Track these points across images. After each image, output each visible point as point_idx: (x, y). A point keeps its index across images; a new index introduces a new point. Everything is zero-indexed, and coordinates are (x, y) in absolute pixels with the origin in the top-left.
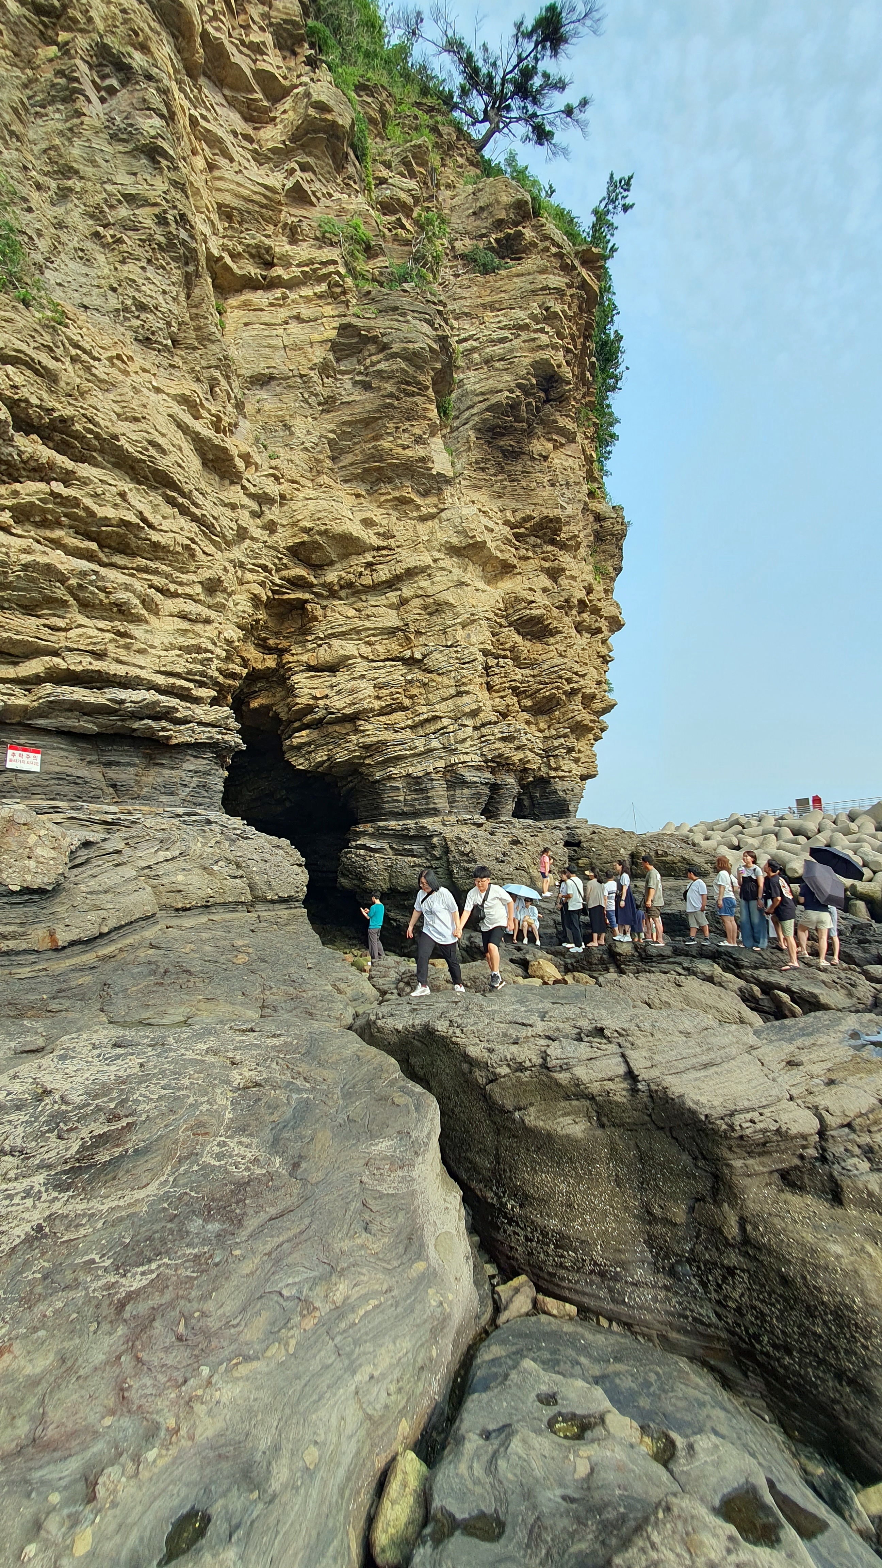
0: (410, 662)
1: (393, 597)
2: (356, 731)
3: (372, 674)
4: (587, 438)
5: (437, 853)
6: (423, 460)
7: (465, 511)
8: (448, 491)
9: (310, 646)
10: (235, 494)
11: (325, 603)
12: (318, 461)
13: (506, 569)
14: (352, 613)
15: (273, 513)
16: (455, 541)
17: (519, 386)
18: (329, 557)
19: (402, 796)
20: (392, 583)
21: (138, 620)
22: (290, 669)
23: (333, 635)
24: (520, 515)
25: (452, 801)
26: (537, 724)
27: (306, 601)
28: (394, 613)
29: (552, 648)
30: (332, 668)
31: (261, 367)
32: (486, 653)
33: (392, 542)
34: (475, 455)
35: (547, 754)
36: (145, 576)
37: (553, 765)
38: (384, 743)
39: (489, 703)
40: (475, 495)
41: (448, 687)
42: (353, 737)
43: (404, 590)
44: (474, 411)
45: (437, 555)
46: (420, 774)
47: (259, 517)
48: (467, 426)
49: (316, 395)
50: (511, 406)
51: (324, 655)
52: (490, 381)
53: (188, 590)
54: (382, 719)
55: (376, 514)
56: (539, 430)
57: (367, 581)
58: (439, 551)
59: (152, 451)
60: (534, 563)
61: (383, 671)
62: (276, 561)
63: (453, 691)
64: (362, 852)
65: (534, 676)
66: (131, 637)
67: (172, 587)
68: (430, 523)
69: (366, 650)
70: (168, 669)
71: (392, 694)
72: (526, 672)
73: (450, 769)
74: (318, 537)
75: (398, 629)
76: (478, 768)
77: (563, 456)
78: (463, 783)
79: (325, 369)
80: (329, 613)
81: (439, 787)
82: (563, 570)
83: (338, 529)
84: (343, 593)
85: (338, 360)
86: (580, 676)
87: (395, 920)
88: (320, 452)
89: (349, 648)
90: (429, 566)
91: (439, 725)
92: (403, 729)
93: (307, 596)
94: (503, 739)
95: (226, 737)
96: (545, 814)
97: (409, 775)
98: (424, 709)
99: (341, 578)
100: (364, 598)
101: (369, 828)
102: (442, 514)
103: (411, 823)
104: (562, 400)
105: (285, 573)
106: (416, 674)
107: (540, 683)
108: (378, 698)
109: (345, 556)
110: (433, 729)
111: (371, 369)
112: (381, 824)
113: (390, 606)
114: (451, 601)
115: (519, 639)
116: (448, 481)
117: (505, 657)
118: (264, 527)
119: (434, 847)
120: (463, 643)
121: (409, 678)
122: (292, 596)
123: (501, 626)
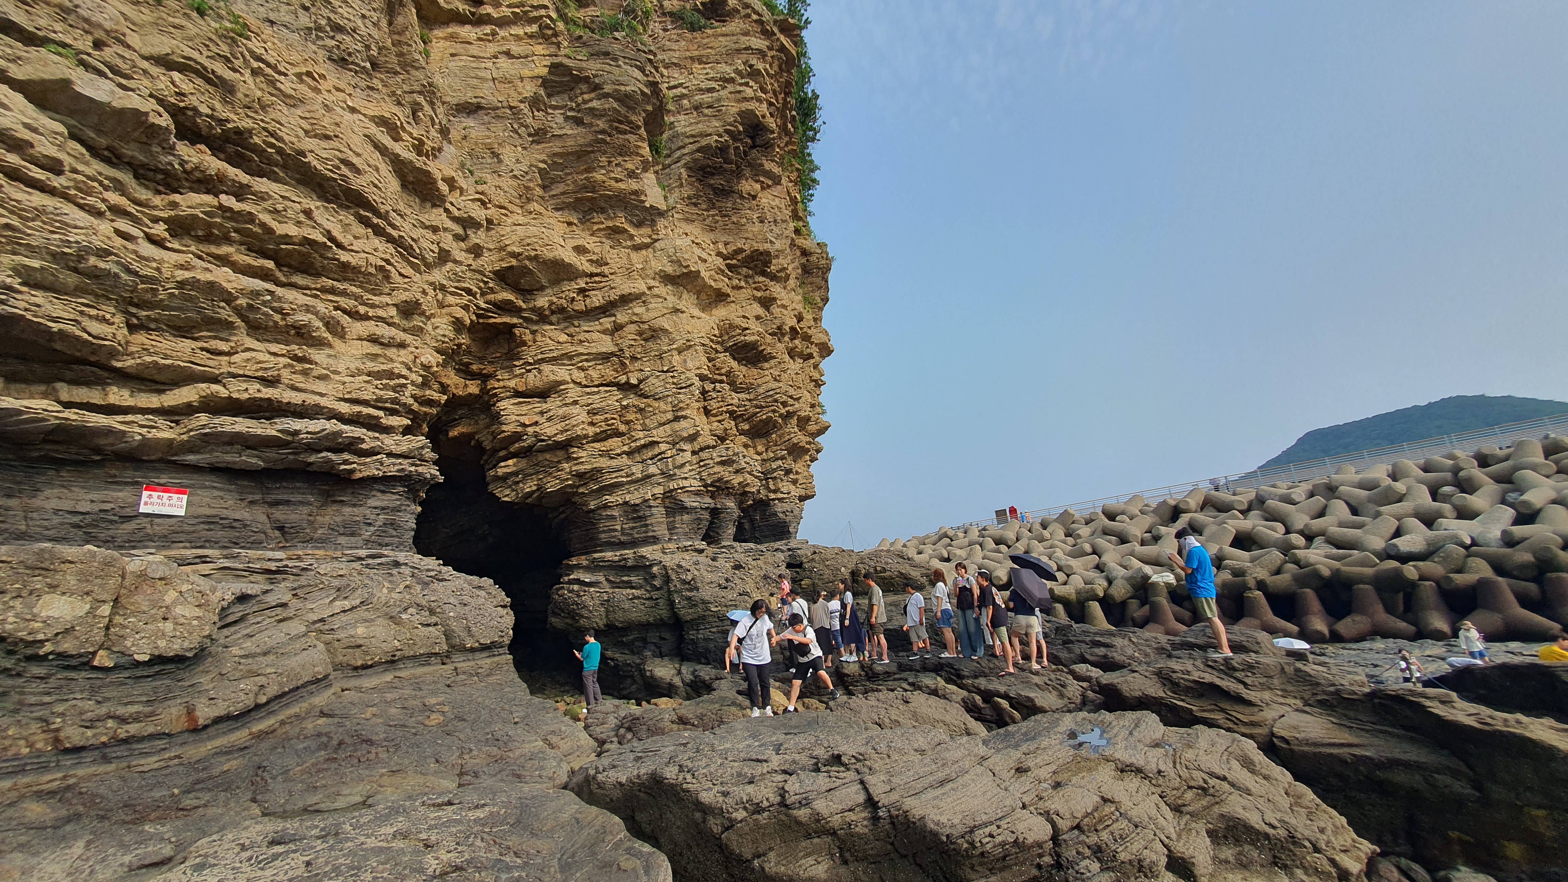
0: (626, 388)
1: (607, 322)
2: (569, 459)
3: (585, 400)
4: (791, 181)
5: (657, 583)
6: (636, 193)
7: (679, 242)
8: (661, 223)
9: (518, 371)
10: (437, 217)
11: (535, 328)
12: (528, 188)
13: (720, 297)
14: (563, 338)
15: (478, 237)
16: (669, 269)
17: (727, 131)
18: (538, 282)
19: (619, 525)
20: (607, 309)
21: (320, 343)
22: (495, 395)
23: (543, 360)
24: (732, 248)
25: (671, 528)
26: (755, 447)
27: (514, 326)
28: (608, 338)
29: (766, 372)
30: (543, 394)
31: (469, 96)
32: (703, 378)
33: (606, 270)
34: (687, 191)
35: (766, 476)
36: (330, 297)
37: (772, 487)
38: (599, 470)
39: (707, 427)
40: (689, 228)
41: (665, 412)
42: (566, 465)
43: (619, 316)
44: (686, 151)
45: (652, 283)
46: (638, 502)
47: (463, 240)
48: (678, 164)
49: (527, 127)
50: (720, 149)
51: (533, 380)
52: (700, 126)
53: (381, 313)
54: (597, 445)
55: (589, 242)
56: (747, 172)
57: (580, 306)
58: (654, 279)
59: (345, 170)
60: (747, 293)
61: (597, 397)
62: (482, 285)
63: (670, 416)
64: (576, 587)
65: (750, 400)
66: (310, 362)
67: (362, 309)
68: (644, 252)
69: (579, 376)
70: (354, 396)
71: (606, 420)
72: (743, 396)
73: (669, 495)
74: (527, 262)
75: (613, 354)
76: (697, 493)
77: (770, 197)
78: (683, 509)
79: (535, 103)
80: (539, 337)
81: (658, 513)
82: (775, 299)
83: (550, 255)
84: (554, 318)
85: (549, 96)
86: (795, 399)
87: (612, 659)
88: (530, 180)
89: (561, 373)
90: (644, 294)
91: (656, 451)
92: (619, 455)
93: (515, 320)
94: (722, 463)
95: (420, 469)
96: (765, 537)
97: (626, 503)
98: (641, 434)
99: (552, 303)
100: (576, 323)
101: (584, 561)
102: (657, 244)
103: (629, 553)
104: (767, 147)
105: (491, 297)
106: (632, 400)
107: (757, 407)
108: (592, 424)
109: (556, 282)
110: (650, 454)
111: (583, 106)
112: (596, 555)
113: (604, 332)
114: (667, 327)
115: (734, 364)
116: (661, 214)
117: (721, 382)
118: (468, 251)
119: (654, 577)
120: (680, 369)
121: (625, 403)
122: (499, 320)
123: (717, 351)
